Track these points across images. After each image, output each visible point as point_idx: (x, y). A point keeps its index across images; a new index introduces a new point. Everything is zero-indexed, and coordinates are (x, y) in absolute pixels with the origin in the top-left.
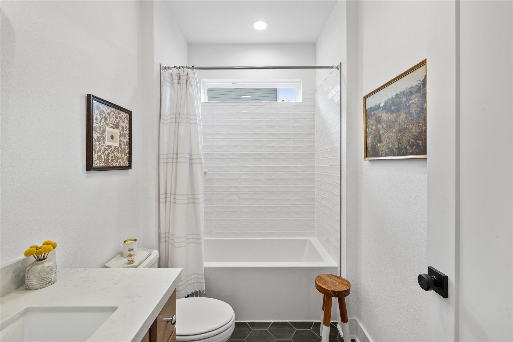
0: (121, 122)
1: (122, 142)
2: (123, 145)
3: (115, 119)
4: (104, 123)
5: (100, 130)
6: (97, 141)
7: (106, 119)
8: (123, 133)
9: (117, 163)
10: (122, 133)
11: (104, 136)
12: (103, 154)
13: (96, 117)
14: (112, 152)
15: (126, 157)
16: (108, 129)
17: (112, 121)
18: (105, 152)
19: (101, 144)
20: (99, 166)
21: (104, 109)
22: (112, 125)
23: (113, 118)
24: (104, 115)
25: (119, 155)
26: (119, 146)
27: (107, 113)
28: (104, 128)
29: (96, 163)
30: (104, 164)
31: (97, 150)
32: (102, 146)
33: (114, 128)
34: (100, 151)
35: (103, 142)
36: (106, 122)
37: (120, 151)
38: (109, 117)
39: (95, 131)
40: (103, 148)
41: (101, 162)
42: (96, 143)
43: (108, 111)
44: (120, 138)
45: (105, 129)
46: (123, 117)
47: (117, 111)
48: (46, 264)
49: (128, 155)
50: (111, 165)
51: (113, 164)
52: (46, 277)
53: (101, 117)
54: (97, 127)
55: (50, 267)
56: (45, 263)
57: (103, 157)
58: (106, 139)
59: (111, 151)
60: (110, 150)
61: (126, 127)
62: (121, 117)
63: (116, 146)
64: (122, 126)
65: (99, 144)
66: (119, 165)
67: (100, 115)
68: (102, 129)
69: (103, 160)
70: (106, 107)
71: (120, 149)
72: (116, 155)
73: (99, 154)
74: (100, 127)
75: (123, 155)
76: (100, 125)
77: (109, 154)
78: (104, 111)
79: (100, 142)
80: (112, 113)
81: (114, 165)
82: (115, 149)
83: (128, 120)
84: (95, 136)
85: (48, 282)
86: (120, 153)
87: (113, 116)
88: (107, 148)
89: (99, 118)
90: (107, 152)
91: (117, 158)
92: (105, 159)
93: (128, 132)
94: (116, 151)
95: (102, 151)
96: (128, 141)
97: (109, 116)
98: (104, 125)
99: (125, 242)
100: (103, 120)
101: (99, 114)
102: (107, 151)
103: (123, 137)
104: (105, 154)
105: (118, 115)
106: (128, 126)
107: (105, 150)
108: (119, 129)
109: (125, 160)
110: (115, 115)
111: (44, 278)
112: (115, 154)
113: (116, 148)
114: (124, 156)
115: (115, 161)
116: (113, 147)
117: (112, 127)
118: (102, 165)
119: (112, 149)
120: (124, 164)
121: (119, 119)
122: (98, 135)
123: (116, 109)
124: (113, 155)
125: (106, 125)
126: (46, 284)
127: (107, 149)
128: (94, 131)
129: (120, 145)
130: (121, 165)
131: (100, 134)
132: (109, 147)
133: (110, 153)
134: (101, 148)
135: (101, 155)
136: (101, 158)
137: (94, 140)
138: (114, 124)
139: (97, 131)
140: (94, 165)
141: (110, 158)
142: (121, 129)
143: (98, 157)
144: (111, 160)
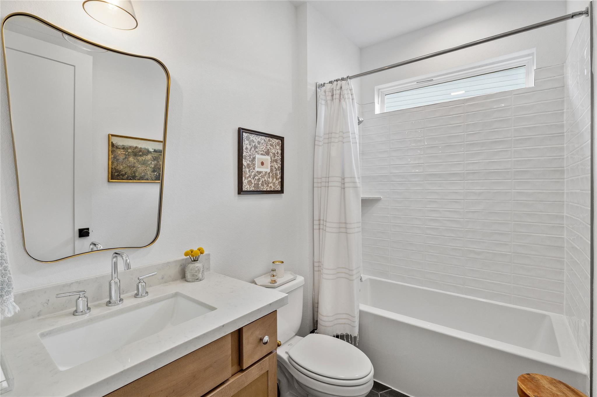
0: (272, 149)
1: (273, 168)
2: (274, 170)
3: (266, 146)
4: (254, 151)
5: (250, 158)
6: (247, 168)
7: (255, 147)
8: (275, 159)
9: (268, 188)
10: (273, 159)
11: (254, 163)
12: (253, 179)
13: (246, 147)
14: (263, 177)
15: (277, 182)
16: (257, 156)
17: (262, 149)
18: (255, 178)
19: (251, 171)
20: (249, 190)
21: (254, 139)
22: (262, 152)
23: (263, 146)
24: (254, 144)
25: (270, 180)
26: (270, 171)
27: (257, 142)
28: (255, 155)
29: (246, 187)
30: (254, 189)
31: (247, 176)
32: (252, 172)
33: (264, 155)
34: (250, 176)
35: (253, 169)
36: (256, 150)
37: (271, 176)
38: (259, 146)
39: (245, 159)
40: (253, 174)
41: (251, 187)
42: (246, 170)
43: (258, 140)
44: (271, 164)
45: (255, 157)
46: (274, 144)
47: (268, 138)
48: (198, 265)
49: (280, 180)
50: (261, 190)
51: (263, 188)
52: (195, 274)
53: (251, 146)
54: (246, 155)
55: (198, 268)
56: (196, 264)
57: (253, 182)
58: (256, 165)
59: (261, 177)
60: (260, 175)
61: (278, 153)
62: (272, 144)
63: (267, 172)
64: (273, 152)
65: (249, 171)
66: (270, 189)
67: (250, 145)
68: (252, 157)
69: (253, 185)
70: (256, 137)
71: (271, 175)
72: (267, 180)
73: (249, 179)
74: (250, 155)
75: (275, 179)
76: (250, 154)
77: (259, 179)
78: (254, 141)
79: (250, 169)
80: (263, 141)
81: (265, 190)
82: (266, 175)
83: (280, 145)
84: (245, 163)
85: (196, 279)
86: (271, 178)
87: (264, 144)
88: (257, 173)
89: (249, 147)
90: (257, 178)
91: (268, 182)
92: (255, 184)
93: (281, 158)
94: (266, 176)
95: (252, 177)
96: (280, 166)
97: (259, 144)
98: (254, 153)
99: (273, 262)
100: (253, 149)
101: (248, 144)
102: (257, 176)
103: (275, 163)
104: (255, 179)
105: (268, 142)
106: (280, 152)
107: (255, 176)
108: (270, 155)
109: (276, 185)
110: (265, 142)
111: (194, 274)
112: (266, 178)
113: (267, 173)
114: (276, 181)
115: (266, 186)
116: (264, 173)
117: (262, 154)
118: (252, 189)
119: (263, 175)
120: (275, 189)
121: (270, 146)
122: (248, 162)
123: (266, 137)
124: (263, 179)
125: (256, 153)
126: (195, 280)
127: (257, 175)
128: (243, 160)
129: (272, 170)
130: (272, 189)
131: (250, 161)
132: (259, 173)
133: (261, 178)
134: (251, 174)
135: (251, 180)
136: (250, 183)
137: (243, 167)
138: (265, 151)
139: (247, 159)
140: (244, 189)
141: (260, 183)
142: (272, 155)
143: (248, 182)
144: (261, 185)
